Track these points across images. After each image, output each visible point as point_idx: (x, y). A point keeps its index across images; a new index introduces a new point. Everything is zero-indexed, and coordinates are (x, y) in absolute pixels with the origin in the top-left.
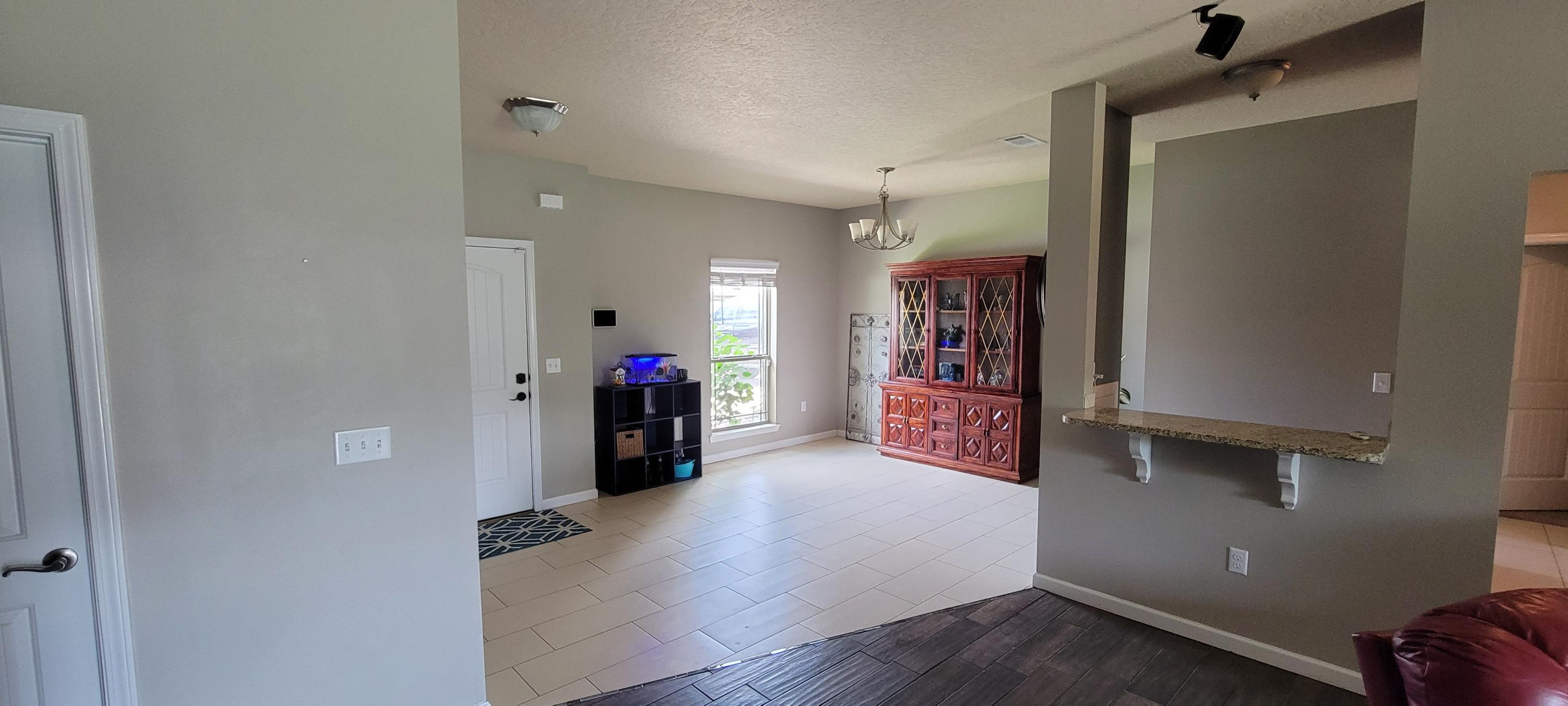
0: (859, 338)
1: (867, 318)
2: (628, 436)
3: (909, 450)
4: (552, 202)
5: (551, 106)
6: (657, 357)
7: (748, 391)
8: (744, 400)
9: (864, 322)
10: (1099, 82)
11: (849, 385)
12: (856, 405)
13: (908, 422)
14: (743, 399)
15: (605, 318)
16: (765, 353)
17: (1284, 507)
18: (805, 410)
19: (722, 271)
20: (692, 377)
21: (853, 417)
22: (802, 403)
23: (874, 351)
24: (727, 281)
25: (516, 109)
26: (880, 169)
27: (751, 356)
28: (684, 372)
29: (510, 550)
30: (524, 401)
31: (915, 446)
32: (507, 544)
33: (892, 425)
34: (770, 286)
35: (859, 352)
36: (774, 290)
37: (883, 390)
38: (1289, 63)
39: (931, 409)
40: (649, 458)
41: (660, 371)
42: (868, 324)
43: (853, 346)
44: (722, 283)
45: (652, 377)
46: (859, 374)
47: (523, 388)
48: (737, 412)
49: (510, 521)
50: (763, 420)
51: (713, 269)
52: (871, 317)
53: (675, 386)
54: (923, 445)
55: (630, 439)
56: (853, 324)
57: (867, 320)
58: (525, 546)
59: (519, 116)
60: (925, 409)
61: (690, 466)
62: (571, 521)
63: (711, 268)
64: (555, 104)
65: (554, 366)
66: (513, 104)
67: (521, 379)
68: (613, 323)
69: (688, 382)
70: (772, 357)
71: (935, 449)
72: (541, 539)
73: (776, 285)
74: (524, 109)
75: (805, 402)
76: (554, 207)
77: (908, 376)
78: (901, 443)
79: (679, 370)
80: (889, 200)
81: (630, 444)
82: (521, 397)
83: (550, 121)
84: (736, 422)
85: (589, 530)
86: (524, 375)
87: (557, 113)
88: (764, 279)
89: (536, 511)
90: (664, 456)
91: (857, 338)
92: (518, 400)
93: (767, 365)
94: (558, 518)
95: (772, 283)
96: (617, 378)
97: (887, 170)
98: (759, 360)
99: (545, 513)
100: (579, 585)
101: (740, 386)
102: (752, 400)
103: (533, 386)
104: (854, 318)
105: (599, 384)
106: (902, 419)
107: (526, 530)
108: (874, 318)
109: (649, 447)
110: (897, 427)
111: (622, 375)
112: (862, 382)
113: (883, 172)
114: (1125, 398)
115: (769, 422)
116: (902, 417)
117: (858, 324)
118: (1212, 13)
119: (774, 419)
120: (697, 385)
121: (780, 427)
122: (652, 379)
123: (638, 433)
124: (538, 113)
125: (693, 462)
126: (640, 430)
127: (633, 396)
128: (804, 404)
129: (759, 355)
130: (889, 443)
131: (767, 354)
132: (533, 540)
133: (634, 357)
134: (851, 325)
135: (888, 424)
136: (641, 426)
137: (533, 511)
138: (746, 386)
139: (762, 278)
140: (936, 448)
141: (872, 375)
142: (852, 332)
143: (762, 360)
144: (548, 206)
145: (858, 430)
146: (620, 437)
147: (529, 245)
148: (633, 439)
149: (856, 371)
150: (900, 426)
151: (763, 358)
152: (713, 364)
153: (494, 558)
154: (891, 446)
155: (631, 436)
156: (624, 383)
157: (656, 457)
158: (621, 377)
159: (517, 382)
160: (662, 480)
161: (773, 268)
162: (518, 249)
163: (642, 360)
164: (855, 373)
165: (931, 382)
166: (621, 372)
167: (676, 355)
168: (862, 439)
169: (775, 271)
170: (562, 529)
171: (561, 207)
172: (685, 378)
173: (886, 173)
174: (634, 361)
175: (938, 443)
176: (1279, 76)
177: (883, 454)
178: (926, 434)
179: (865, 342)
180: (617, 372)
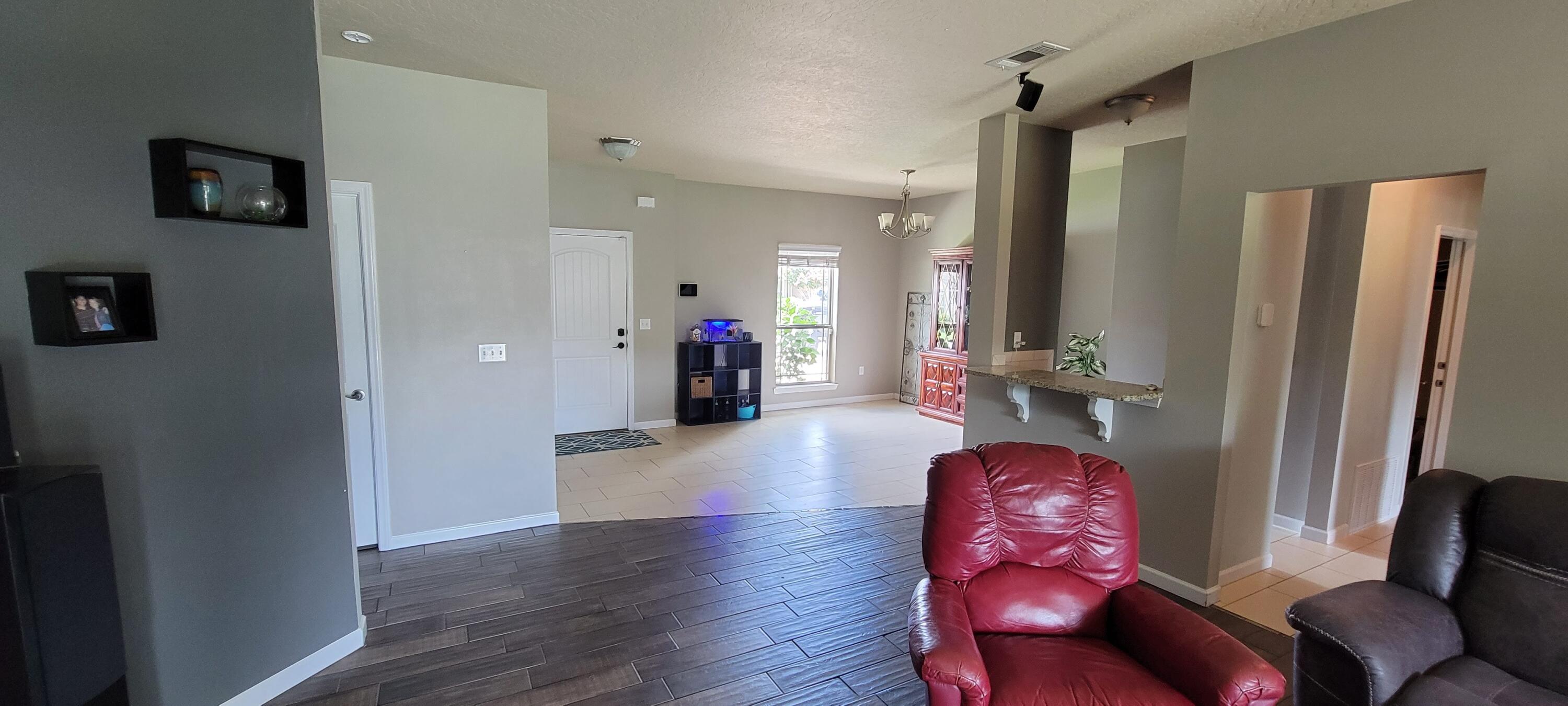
0: (913, 314)
1: (921, 296)
2: (700, 381)
3: (940, 410)
4: (646, 202)
5: (628, 142)
6: (728, 322)
7: (812, 355)
8: (810, 363)
9: (917, 299)
10: (1008, 112)
11: (904, 354)
12: (908, 372)
13: (940, 386)
14: (807, 361)
15: (688, 290)
16: (828, 323)
17: (1102, 440)
18: (863, 374)
19: (789, 254)
20: (755, 339)
21: (906, 382)
22: (860, 367)
23: (925, 324)
24: (792, 262)
25: (606, 144)
26: (903, 171)
27: (814, 325)
28: (750, 334)
29: (603, 450)
30: (622, 349)
31: (945, 407)
32: (602, 447)
33: (928, 389)
34: (834, 267)
35: (913, 326)
36: (836, 270)
37: (923, 358)
38: (1152, 97)
39: (957, 376)
40: (719, 400)
41: (730, 333)
42: (921, 301)
43: (908, 320)
44: (788, 264)
45: (722, 337)
46: (912, 345)
47: (622, 339)
48: (802, 372)
49: (610, 434)
50: (824, 379)
51: (781, 253)
52: (923, 296)
53: (740, 345)
54: (950, 406)
55: (702, 383)
56: (909, 301)
57: (920, 298)
58: (613, 449)
59: (608, 149)
60: (954, 375)
61: (751, 410)
62: (650, 437)
63: (779, 251)
64: (630, 141)
65: (646, 324)
66: (605, 141)
67: (621, 332)
68: (695, 294)
69: (752, 342)
70: (833, 328)
71: (959, 410)
72: (626, 446)
73: (838, 266)
74: (611, 144)
75: (863, 367)
76: (649, 206)
77: (944, 347)
78: (935, 405)
79: (745, 334)
80: (911, 196)
81: (702, 387)
82: (621, 346)
83: (629, 152)
84: (802, 379)
85: (660, 444)
86: (623, 330)
87: (633, 146)
88: (828, 260)
89: (629, 430)
90: (731, 399)
91: (912, 314)
92: (618, 348)
93: (830, 333)
94: (642, 435)
95: (836, 264)
96: (694, 336)
97: (909, 172)
98: (822, 329)
99: (635, 432)
100: (638, 472)
101: (806, 350)
102: (816, 362)
103: (629, 338)
104: (910, 295)
105: (682, 341)
106: (935, 384)
107: (618, 440)
108: (926, 296)
109: (716, 392)
110: (932, 391)
111: (698, 334)
112: (915, 352)
113: (906, 173)
114: (1102, 369)
115: (829, 381)
116: (935, 382)
117: (913, 301)
118: (1027, 77)
119: (833, 380)
120: (759, 345)
121: (838, 386)
122: (723, 338)
123: (708, 379)
124: (619, 147)
125: (754, 407)
126: (709, 377)
127: (707, 350)
128: (862, 368)
129: (822, 325)
130: (926, 404)
131: (830, 324)
132: (622, 445)
133: (709, 321)
134: (908, 302)
135: (925, 387)
136: (711, 375)
137: (627, 430)
138: (810, 350)
139: (827, 260)
140: (961, 409)
141: (922, 346)
142: (909, 308)
143: (825, 329)
144: (643, 206)
145: (909, 393)
146: (694, 381)
147: (629, 235)
148: (704, 383)
149: (910, 342)
150: (934, 390)
151: (826, 327)
152: (777, 330)
153: (589, 453)
154: (926, 407)
155: (703, 381)
156: (699, 340)
157: (724, 400)
158: (697, 336)
159: (619, 335)
160: (727, 418)
161: (837, 252)
162: (621, 237)
163: (717, 324)
164: (909, 343)
165: (959, 352)
166: (697, 331)
167: (742, 321)
168: (912, 402)
169: (837, 254)
170: (642, 441)
171: (653, 206)
172: (750, 340)
173: (908, 174)
174: (709, 324)
175: (961, 405)
176: (1144, 106)
177: (921, 413)
178: (953, 397)
179: (918, 317)
180: (694, 332)
